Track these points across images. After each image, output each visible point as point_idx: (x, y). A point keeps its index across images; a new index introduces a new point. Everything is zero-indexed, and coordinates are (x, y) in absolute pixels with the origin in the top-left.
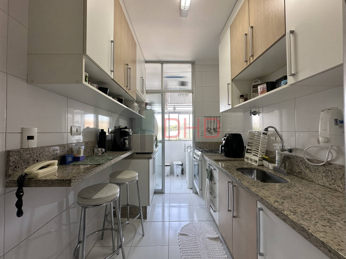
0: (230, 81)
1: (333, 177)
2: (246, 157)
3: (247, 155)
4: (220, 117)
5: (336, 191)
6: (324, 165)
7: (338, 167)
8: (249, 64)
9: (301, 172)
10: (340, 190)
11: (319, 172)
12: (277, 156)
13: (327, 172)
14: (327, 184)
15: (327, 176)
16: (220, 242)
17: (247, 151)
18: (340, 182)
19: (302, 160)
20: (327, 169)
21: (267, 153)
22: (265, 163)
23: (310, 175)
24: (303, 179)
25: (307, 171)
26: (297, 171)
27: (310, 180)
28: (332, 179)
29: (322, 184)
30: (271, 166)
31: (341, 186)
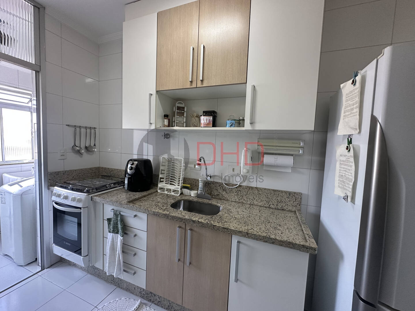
0: (154, 92)
1: (242, 195)
2: (159, 187)
3: (160, 185)
4: (96, 128)
5: (243, 203)
6: (236, 187)
7: (245, 188)
8: (194, 85)
9: (219, 194)
10: (245, 202)
11: (232, 193)
12: (200, 183)
13: (238, 191)
14: (237, 200)
15: (238, 195)
16: (144, 306)
17: (160, 180)
18: (245, 197)
19: (221, 185)
20: (238, 189)
21: (185, 180)
22: (186, 191)
23: (226, 196)
24: (221, 199)
25: (224, 193)
26: (216, 194)
27: (226, 199)
28: (241, 196)
29: (234, 201)
30: (193, 193)
31: (246, 199)
